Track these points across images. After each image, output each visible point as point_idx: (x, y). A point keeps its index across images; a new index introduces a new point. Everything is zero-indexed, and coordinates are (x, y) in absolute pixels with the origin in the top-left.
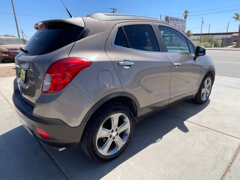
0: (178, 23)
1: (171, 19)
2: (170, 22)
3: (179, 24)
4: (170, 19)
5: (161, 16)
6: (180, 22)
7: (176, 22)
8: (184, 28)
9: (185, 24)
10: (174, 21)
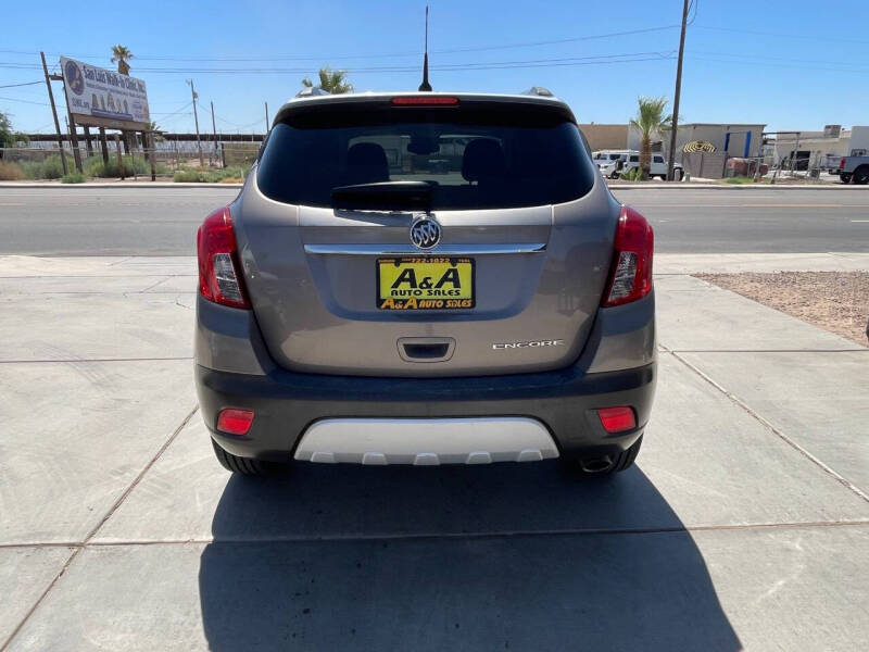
0: (119, 92)
1: (90, 75)
2: (89, 85)
3: (122, 98)
4: (84, 74)
5: (42, 54)
6: (126, 90)
7: (111, 86)
8: (142, 111)
9: (145, 98)
10: (101, 84)
